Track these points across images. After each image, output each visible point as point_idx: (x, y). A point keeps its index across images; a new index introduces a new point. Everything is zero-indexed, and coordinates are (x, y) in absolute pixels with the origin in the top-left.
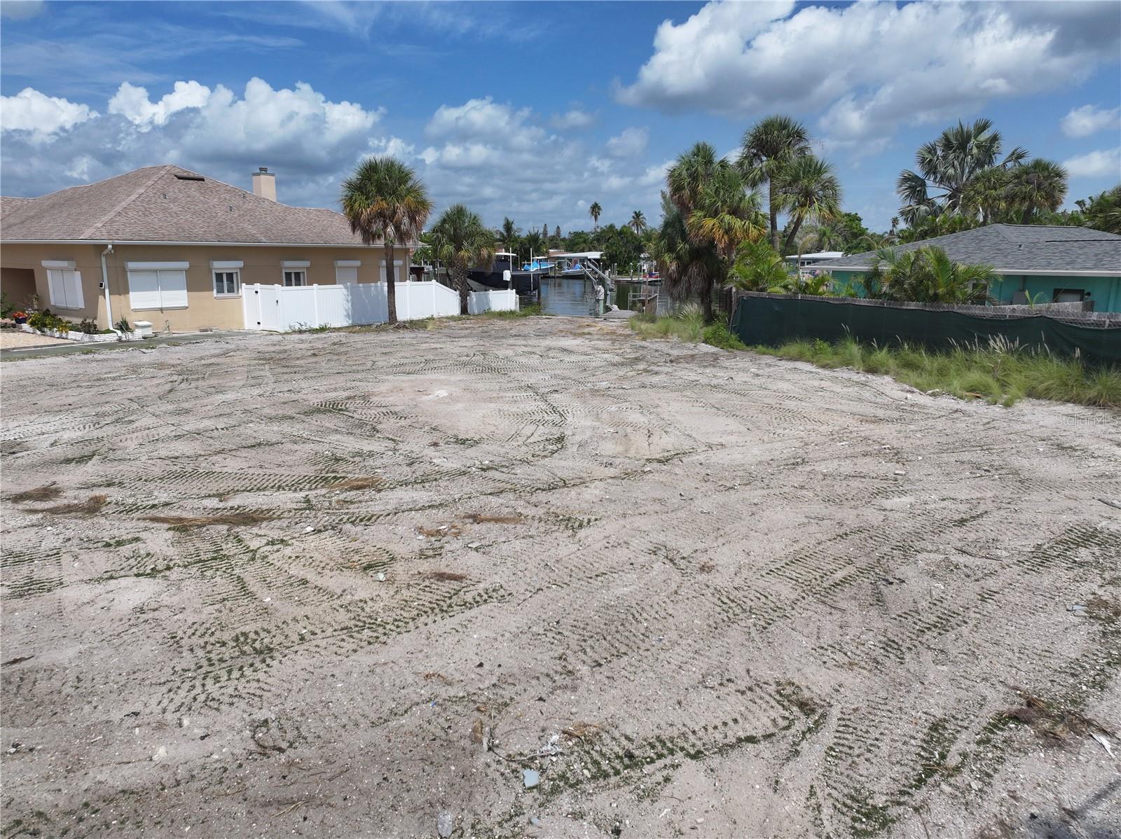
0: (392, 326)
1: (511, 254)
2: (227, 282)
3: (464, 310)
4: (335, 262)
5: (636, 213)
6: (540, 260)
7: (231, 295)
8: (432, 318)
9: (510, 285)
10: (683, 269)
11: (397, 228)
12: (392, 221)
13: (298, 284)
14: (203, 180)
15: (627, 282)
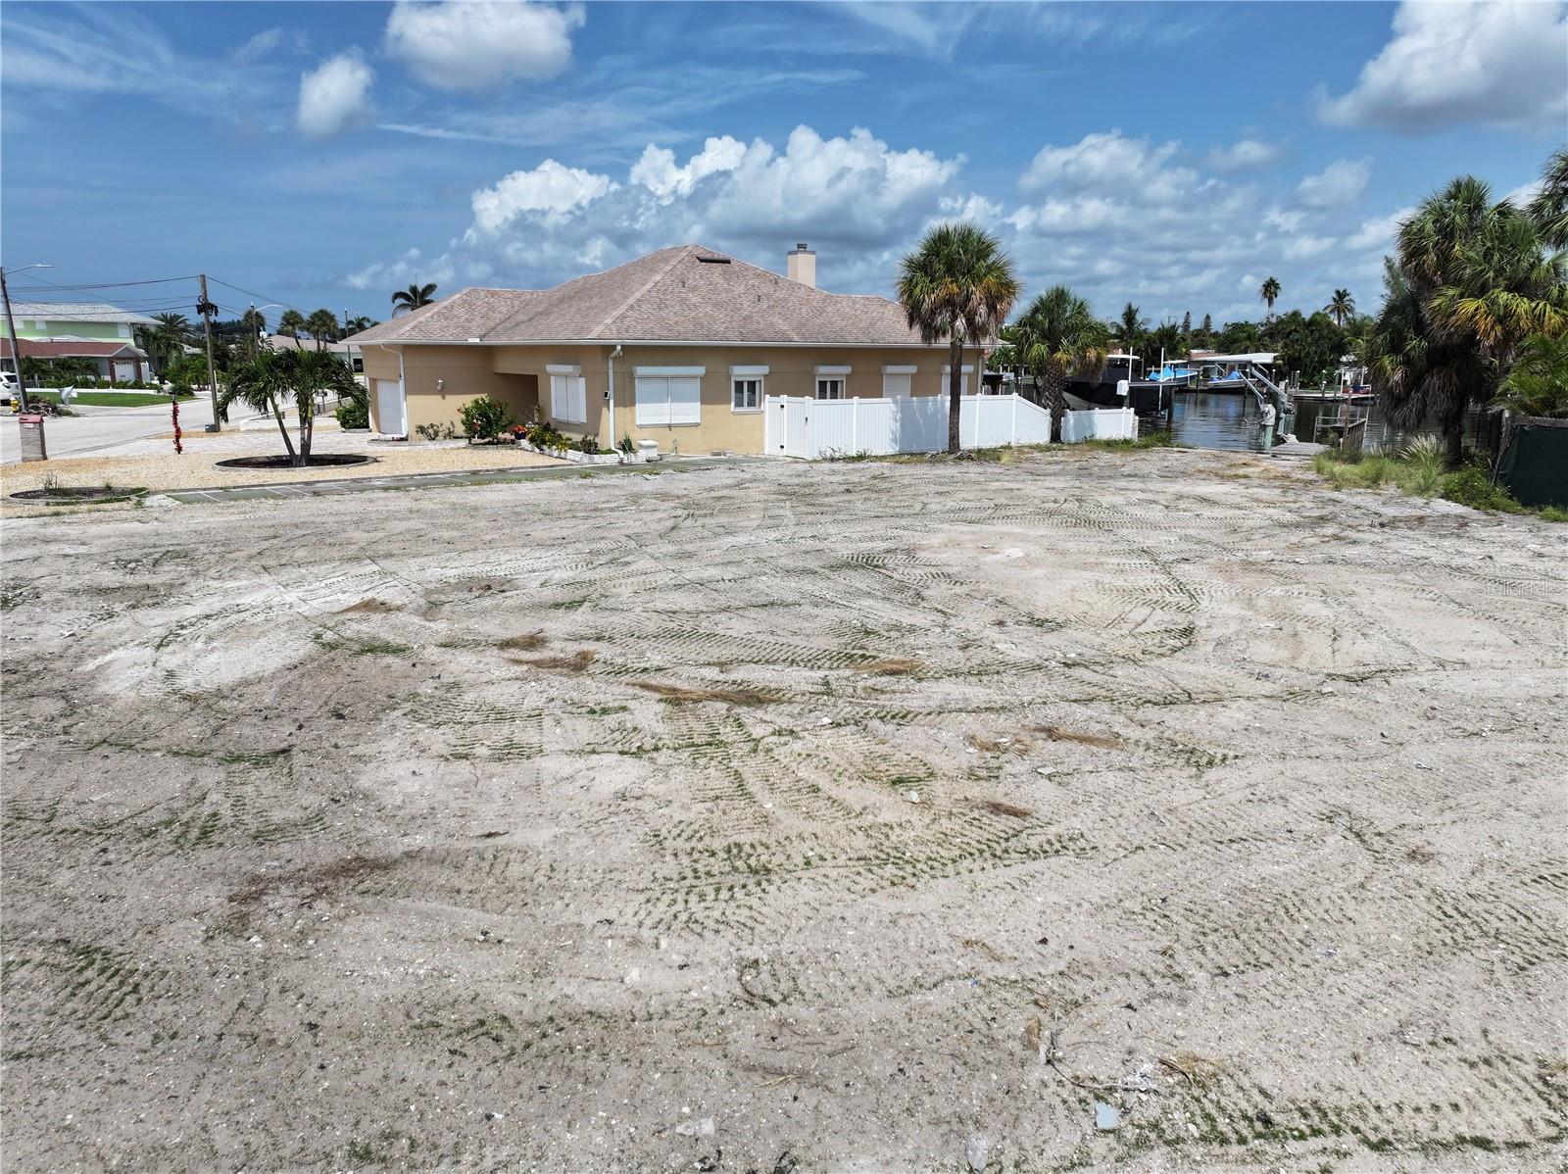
0: (953, 456)
1: (1131, 357)
2: (747, 393)
3: (1056, 437)
4: (883, 367)
5: (1338, 292)
6: (1176, 366)
7: (752, 409)
8: (1008, 447)
9: (1127, 401)
10: (1413, 381)
11: (970, 321)
12: (963, 312)
13: (834, 396)
14: (729, 262)
15: (1316, 399)
